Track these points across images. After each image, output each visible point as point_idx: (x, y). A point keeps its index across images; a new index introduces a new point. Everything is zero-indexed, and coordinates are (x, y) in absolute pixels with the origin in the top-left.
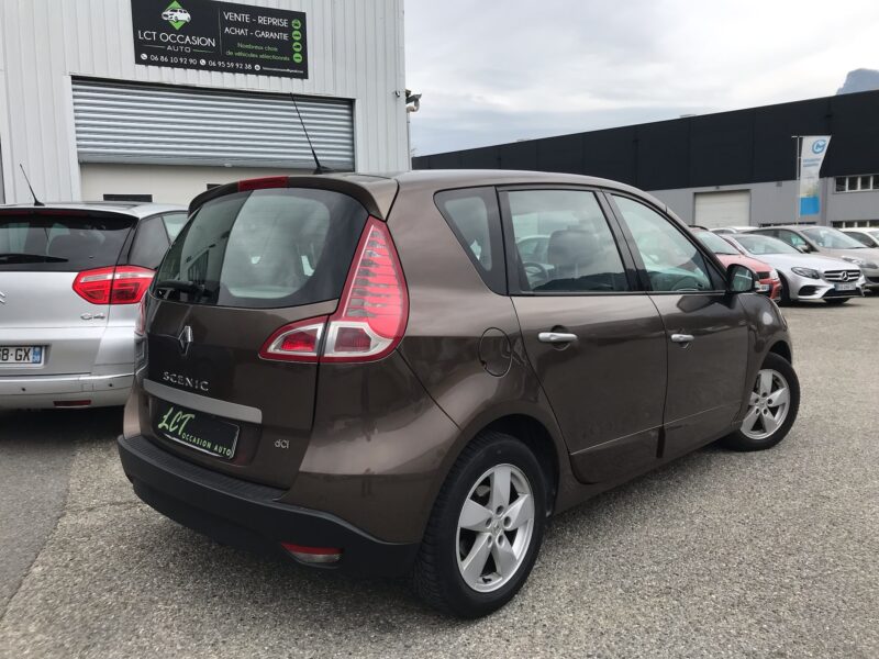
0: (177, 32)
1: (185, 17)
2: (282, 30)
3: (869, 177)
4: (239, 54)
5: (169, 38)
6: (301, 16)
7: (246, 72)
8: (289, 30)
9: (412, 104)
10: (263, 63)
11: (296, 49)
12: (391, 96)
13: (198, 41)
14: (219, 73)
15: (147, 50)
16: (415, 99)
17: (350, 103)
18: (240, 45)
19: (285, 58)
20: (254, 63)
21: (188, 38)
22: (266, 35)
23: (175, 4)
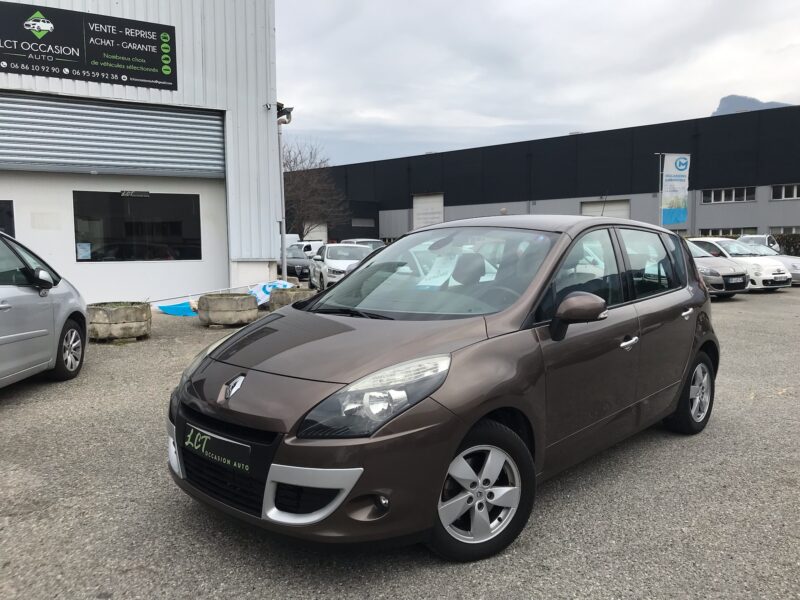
0: (40, 41)
1: (48, 27)
2: (151, 42)
3: (731, 191)
4: (105, 64)
5: (30, 46)
6: (171, 30)
7: (112, 82)
8: (158, 43)
9: (284, 117)
10: (129, 73)
11: (165, 62)
12: (262, 108)
13: (62, 50)
14: (83, 82)
15: (7, 58)
16: (288, 112)
17: (221, 114)
18: (106, 56)
19: (154, 70)
20: (120, 72)
21: (50, 47)
22: (134, 46)
23: (38, 14)
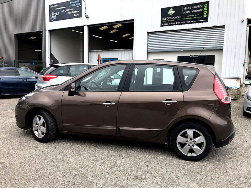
0: (171, 16)
1: (173, 12)
2: (201, 8)
4: (187, 19)
5: (169, 18)
6: (208, 2)
7: (188, 23)
8: (203, 8)
10: (193, 20)
11: (205, 13)
12: (240, 21)
13: (176, 18)
14: (181, 25)
15: (164, 23)
18: (187, 16)
19: (201, 17)
20: (190, 20)
21: (173, 18)
22: (196, 11)
23: (171, 9)
